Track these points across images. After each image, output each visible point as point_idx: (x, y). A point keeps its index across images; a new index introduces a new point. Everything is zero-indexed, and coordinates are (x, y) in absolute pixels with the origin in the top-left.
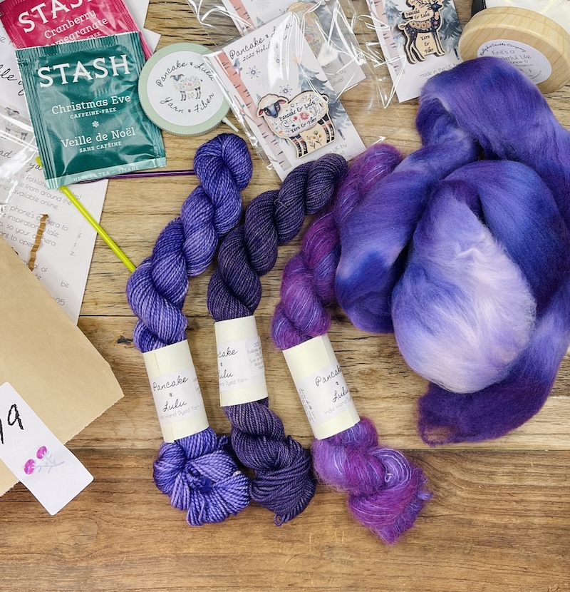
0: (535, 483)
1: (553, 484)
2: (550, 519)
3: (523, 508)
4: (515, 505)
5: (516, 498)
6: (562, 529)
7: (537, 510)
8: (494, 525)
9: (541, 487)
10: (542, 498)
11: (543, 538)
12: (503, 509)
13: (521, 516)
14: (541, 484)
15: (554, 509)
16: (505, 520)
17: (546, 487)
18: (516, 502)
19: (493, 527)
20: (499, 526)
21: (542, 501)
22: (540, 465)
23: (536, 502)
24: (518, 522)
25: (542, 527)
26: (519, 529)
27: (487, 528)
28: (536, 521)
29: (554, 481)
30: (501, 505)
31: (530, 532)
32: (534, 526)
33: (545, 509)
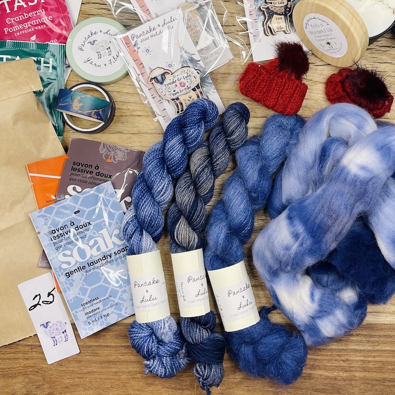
0: (357, 348)
1: (369, 348)
2: (368, 373)
3: (348, 365)
4: (342, 364)
5: (343, 358)
6: (376, 380)
7: (358, 367)
8: (327, 378)
9: (361, 351)
10: (362, 358)
11: (362, 387)
12: (334, 366)
13: (346, 371)
14: (360, 348)
15: (370, 366)
16: (335, 374)
17: (364, 350)
18: (343, 361)
19: (326, 379)
20: (331, 378)
21: (361, 360)
22: (360, 335)
23: (357, 361)
24: (344, 375)
25: (361, 379)
26: (345, 380)
27: (322, 380)
28: (357, 374)
29: (370, 346)
30: (332, 363)
31: (353, 382)
32: (356, 379)
33: (364, 366)
